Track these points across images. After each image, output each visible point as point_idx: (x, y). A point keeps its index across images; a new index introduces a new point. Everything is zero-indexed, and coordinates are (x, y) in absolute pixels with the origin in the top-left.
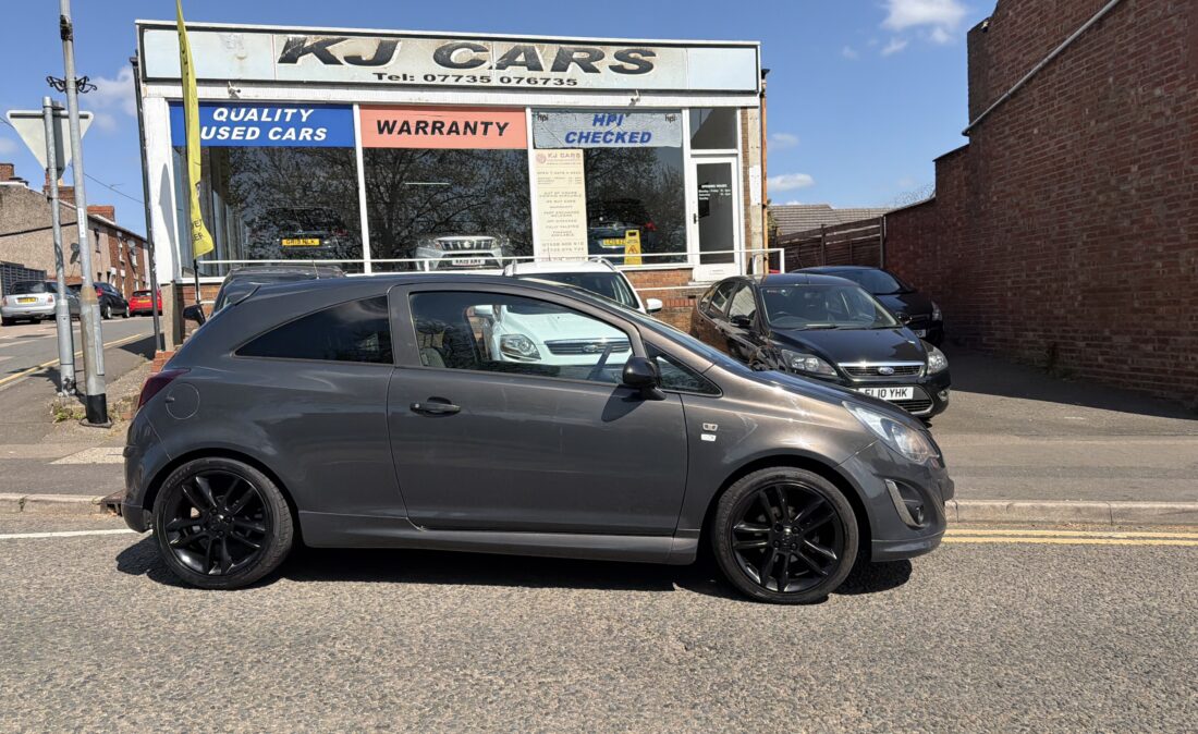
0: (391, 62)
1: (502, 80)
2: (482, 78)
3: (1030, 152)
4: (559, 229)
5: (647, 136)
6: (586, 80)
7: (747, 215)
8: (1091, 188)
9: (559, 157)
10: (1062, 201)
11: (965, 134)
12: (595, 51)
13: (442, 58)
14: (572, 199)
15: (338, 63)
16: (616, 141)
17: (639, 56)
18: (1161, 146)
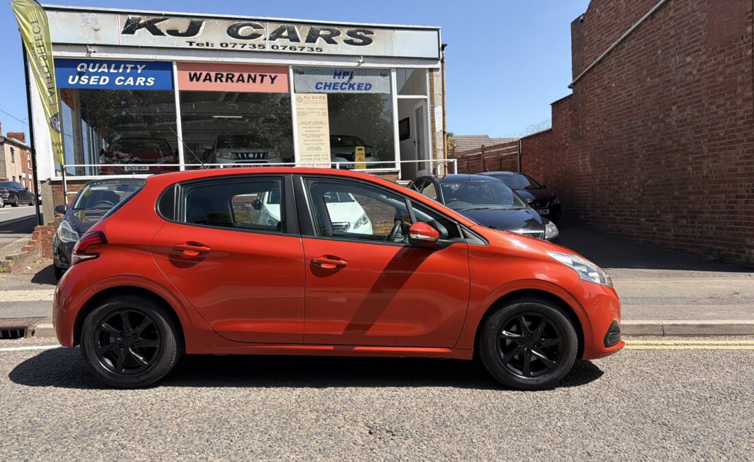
0: (198, 35)
1: (273, 47)
2: (259, 46)
3: (609, 99)
4: (312, 146)
5: (369, 86)
6: (328, 49)
7: (434, 138)
8: (648, 120)
9: (311, 99)
10: (630, 129)
11: (570, 87)
12: (335, 30)
13: (233, 32)
14: (320, 126)
15: (163, 34)
16: (349, 89)
17: (363, 34)
18: (691, 94)
